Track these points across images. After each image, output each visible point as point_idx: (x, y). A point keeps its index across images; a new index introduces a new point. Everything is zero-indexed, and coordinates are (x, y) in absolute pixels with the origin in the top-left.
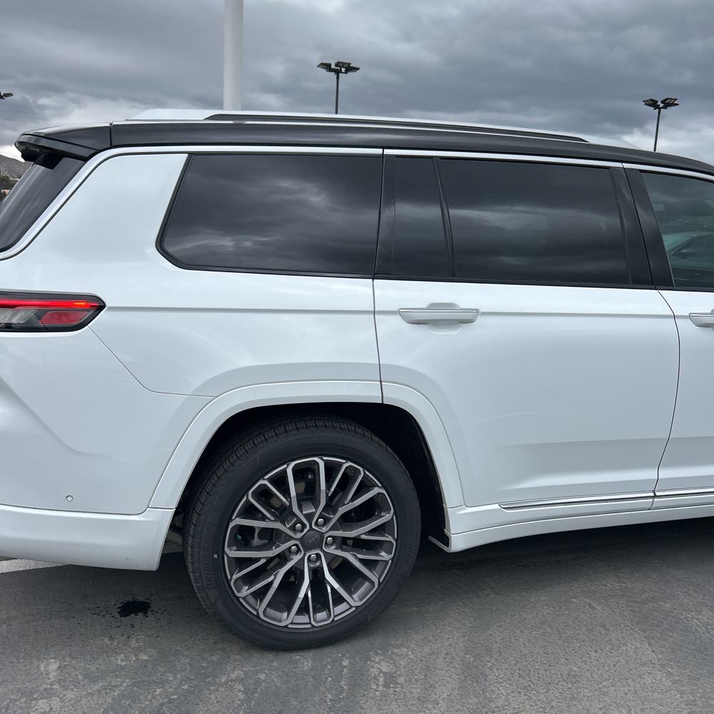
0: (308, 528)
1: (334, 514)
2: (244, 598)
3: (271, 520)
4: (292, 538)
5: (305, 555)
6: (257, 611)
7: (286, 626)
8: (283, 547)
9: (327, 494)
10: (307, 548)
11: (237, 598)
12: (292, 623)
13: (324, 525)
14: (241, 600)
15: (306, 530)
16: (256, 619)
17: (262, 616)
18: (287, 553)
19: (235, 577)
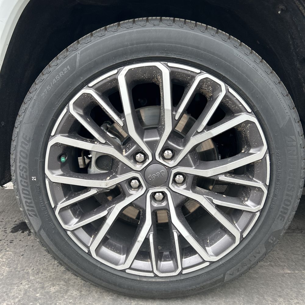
0: (150, 159)
1: (184, 145)
2: (73, 232)
3: (100, 143)
4: (132, 170)
5: (147, 191)
6: (88, 247)
7: (124, 271)
8: (121, 178)
9: (173, 117)
10: (150, 184)
11: (65, 231)
12: (130, 268)
13: (172, 158)
14: (69, 233)
15: (148, 162)
16: (88, 258)
17: (94, 255)
18: (126, 186)
19: (60, 206)
